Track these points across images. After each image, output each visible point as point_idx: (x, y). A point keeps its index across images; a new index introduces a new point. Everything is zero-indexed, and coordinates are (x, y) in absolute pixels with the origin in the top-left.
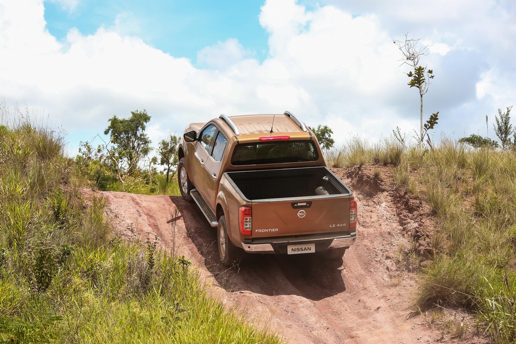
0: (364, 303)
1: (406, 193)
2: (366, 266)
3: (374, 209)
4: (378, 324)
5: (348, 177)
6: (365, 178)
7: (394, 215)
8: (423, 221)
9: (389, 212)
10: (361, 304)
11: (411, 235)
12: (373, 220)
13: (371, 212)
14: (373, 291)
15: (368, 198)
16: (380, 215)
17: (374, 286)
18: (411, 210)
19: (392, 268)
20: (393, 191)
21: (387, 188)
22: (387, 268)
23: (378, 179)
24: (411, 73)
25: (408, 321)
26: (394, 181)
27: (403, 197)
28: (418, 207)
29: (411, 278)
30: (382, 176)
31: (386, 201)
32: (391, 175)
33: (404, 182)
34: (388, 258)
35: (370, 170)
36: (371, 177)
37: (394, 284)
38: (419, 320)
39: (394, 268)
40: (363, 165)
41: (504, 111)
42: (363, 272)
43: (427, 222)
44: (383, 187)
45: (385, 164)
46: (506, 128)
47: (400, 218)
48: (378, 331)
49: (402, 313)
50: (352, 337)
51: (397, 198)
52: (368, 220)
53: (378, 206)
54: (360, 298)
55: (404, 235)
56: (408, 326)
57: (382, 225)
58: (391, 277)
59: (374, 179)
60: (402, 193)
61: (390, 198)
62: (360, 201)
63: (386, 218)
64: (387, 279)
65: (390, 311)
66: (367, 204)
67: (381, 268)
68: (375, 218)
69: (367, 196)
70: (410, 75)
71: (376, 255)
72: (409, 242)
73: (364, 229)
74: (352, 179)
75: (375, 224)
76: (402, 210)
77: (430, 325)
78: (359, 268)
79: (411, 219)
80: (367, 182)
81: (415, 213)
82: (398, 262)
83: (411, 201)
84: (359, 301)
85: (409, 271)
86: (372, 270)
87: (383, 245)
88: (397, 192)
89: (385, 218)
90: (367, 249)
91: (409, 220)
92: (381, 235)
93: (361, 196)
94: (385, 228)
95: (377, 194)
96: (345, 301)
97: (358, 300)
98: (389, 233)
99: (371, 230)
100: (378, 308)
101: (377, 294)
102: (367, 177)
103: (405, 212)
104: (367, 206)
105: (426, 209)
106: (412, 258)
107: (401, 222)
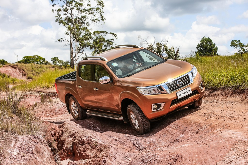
16: (17, 71)
29: (24, 77)
31: (17, 69)
51: (19, 69)
67: (21, 76)
69: (15, 69)
71: (19, 75)
80: (15, 67)
92: (18, 73)
105: (22, 70)
106: (23, 75)
107: (20, 71)
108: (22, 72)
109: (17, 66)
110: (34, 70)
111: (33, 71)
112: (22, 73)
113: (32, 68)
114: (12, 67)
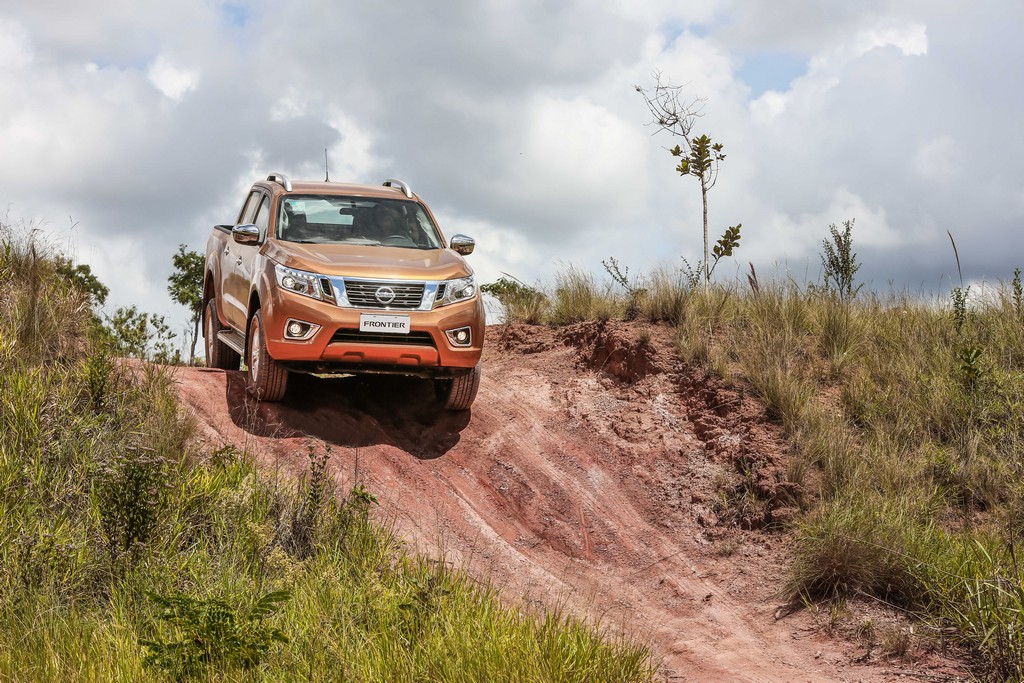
0: (673, 586)
1: (707, 377)
2: (651, 516)
3: (642, 407)
4: (723, 627)
5: (567, 344)
6: (618, 347)
7: (684, 419)
8: (754, 430)
9: (673, 413)
10: (667, 589)
11: (730, 457)
12: (644, 427)
13: (638, 411)
14: (682, 564)
15: (624, 385)
16: (657, 417)
17: (681, 555)
18: (721, 410)
19: (710, 520)
20: (676, 372)
21: (664, 366)
22: (700, 521)
23: (646, 348)
24: (677, 148)
25: (779, 622)
26: (677, 352)
27: (703, 384)
28: (736, 404)
29: (756, 542)
30: (654, 343)
31: (665, 392)
32: (669, 341)
33: (700, 357)
34: (696, 500)
35: (626, 330)
36: (632, 343)
37: (725, 552)
38: (801, 621)
39: (713, 521)
40: (608, 320)
41: (842, 230)
42: (648, 527)
43: (760, 433)
44: (657, 365)
45: (654, 321)
46: (845, 261)
47: (696, 424)
48: (728, 641)
49: (762, 607)
50: (677, 653)
51: (688, 385)
52: (634, 426)
53: (649, 402)
54: (662, 578)
55: (711, 457)
56: (782, 633)
57: (665, 438)
58: (710, 537)
59: (638, 349)
60: (699, 378)
61: (671, 385)
62: (607, 389)
63: (671, 424)
64: (705, 542)
65: (734, 602)
66: (623, 396)
67: (687, 521)
68: (647, 424)
69: (622, 381)
70: (677, 152)
71: (666, 495)
72: (728, 471)
73: (631, 445)
74: (580, 346)
75: (650, 436)
76: (700, 409)
77: (830, 632)
78: (639, 519)
79: (722, 427)
80: (622, 354)
81: (731, 415)
82: (718, 509)
83: (722, 393)
84: (662, 582)
85: (745, 527)
86: (669, 524)
87: (674, 476)
88: (689, 375)
89: (667, 424)
90: (646, 483)
91: (719, 430)
92: (665, 455)
93: (608, 381)
94: (670, 443)
95: (644, 378)
96: (632, 583)
97: (657, 581)
98: (681, 454)
99: (645, 447)
100: (708, 597)
101: (693, 569)
102: (623, 344)
103: (707, 414)
104: (624, 399)
105: (753, 408)
106: (749, 501)
107: (701, 433)
108: (731, 440)
109: (658, 336)
110: (999, 419)
111: (976, 439)
112: (741, 462)
113: (970, 380)
114: (588, 351)
